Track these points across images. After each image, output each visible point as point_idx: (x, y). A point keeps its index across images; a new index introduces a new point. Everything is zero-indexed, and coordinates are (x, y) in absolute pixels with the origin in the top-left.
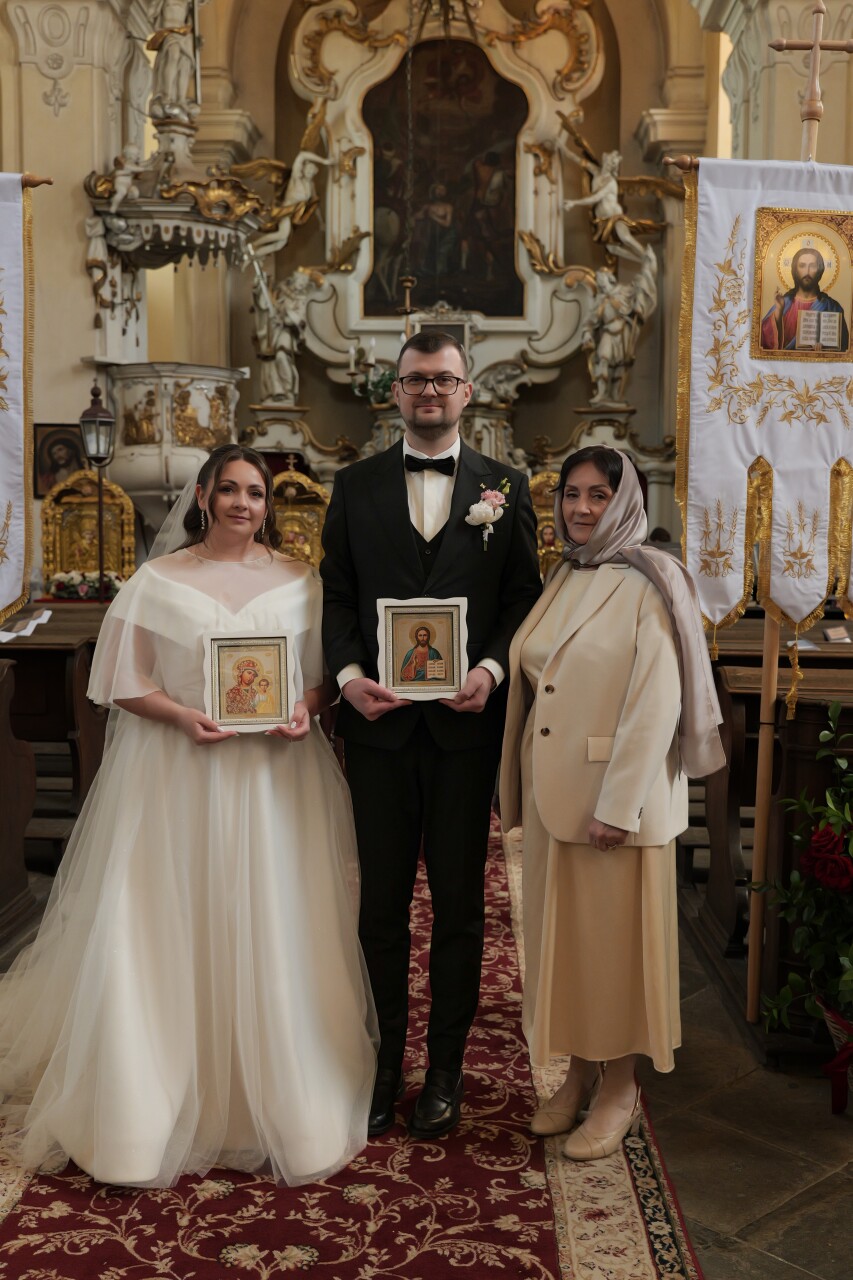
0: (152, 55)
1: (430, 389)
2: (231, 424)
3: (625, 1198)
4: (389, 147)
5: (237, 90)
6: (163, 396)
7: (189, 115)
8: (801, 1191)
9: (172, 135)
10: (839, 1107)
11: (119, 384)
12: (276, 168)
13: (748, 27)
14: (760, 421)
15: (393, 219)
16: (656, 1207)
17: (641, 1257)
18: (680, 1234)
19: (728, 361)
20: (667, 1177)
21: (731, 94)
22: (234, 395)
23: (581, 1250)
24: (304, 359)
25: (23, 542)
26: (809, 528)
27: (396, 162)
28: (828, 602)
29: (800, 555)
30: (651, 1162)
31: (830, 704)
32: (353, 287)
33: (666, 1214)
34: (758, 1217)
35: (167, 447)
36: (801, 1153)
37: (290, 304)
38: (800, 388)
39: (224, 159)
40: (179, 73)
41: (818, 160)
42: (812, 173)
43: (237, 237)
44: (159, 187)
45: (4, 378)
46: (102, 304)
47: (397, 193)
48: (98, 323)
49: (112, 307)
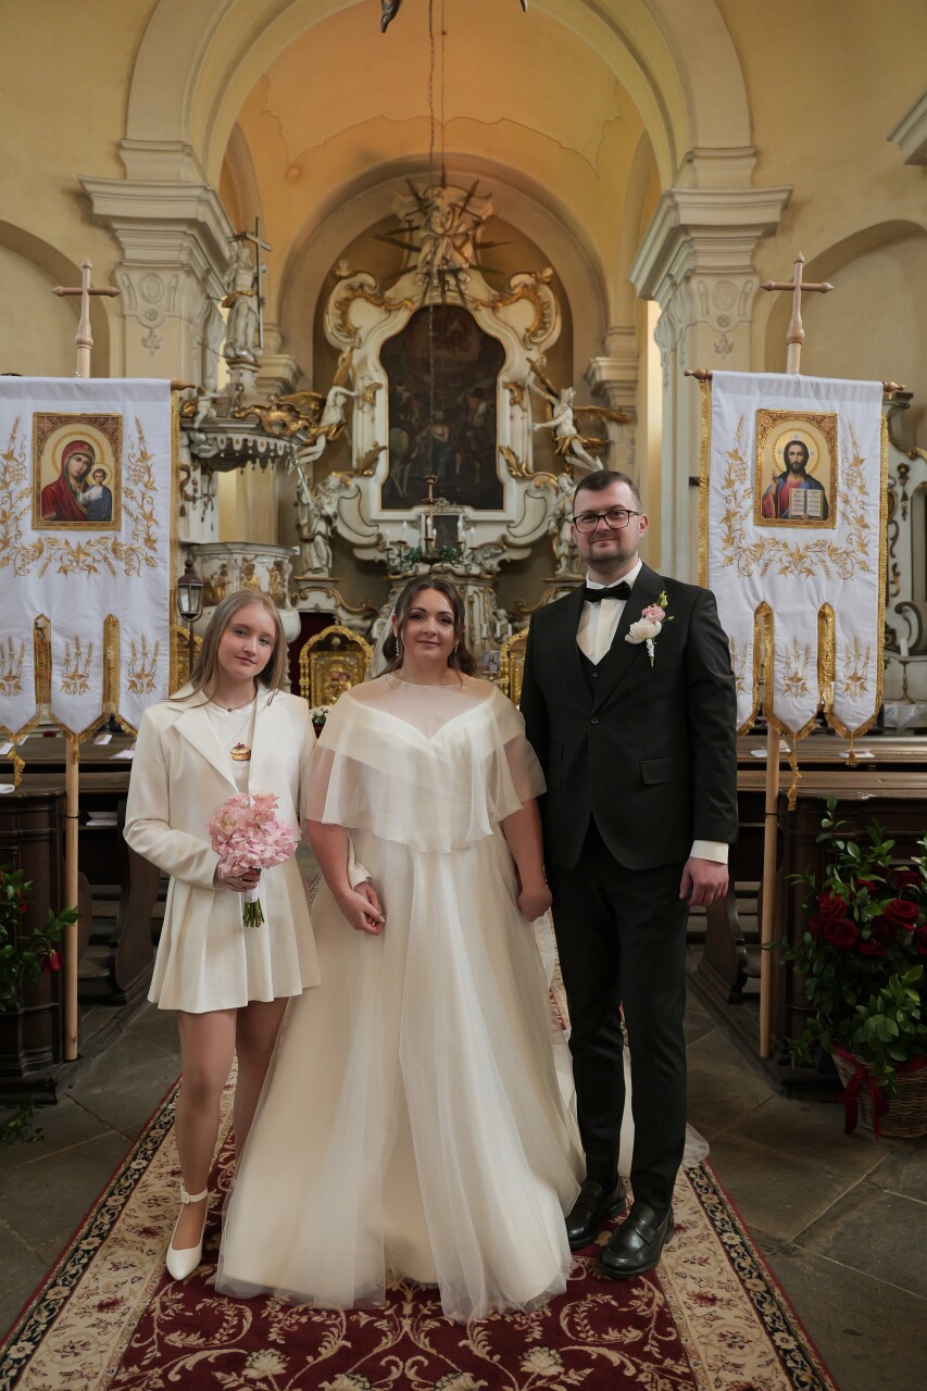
0: (225, 312)
1: (603, 525)
2: (286, 590)
3: (696, 1213)
4: (402, 385)
5: (284, 339)
6: (234, 568)
7: (254, 356)
8: (835, 1201)
9: (241, 371)
10: (851, 1126)
11: (199, 559)
12: (315, 398)
13: (674, 296)
14: (763, 575)
15: (404, 436)
16: (723, 1219)
17: (721, 1264)
18: (749, 1243)
19: (738, 527)
20: (725, 1193)
21: (660, 343)
22: (288, 567)
23: (673, 1263)
24: (335, 541)
25: (168, 674)
26: (802, 658)
27: (406, 395)
28: (820, 715)
29: (795, 679)
30: (709, 1180)
31: (825, 798)
32: (373, 487)
33: (733, 1225)
34: (808, 1225)
36: (827, 1167)
37: (325, 500)
38: (793, 549)
39: (278, 391)
40: (247, 325)
41: (803, 372)
42: (798, 383)
43: (291, 447)
44: (232, 409)
45: (155, 541)
46: (187, 498)
47: (406, 417)
48: (183, 512)
49: (194, 499)
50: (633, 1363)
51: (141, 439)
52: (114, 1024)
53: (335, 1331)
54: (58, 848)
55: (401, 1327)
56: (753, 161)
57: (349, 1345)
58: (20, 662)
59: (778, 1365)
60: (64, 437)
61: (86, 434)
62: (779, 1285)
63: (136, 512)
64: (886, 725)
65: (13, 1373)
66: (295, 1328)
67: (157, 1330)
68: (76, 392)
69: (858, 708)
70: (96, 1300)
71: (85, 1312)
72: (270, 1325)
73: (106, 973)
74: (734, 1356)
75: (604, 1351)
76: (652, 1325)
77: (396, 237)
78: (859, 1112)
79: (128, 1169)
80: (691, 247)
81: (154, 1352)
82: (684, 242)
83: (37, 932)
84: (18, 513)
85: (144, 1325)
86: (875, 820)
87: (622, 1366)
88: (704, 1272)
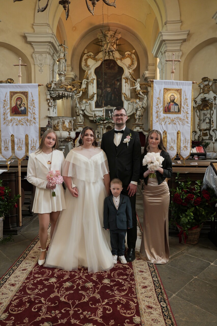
0: (58, 63)
1: (119, 117)
4: (99, 79)
5: (72, 68)
6: (60, 122)
7: (64, 73)
9: (61, 77)
10: (180, 241)
11: (52, 120)
12: (80, 82)
13: (162, 57)
14: (165, 124)
15: (100, 91)
17: (146, 266)
19: (159, 114)
21: (159, 68)
22: (73, 122)
23: (136, 265)
24: (85, 116)
26: (173, 143)
27: (101, 81)
28: (177, 155)
29: (172, 147)
31: (178, 173)
32: (93, 103)
35: (61, 131)
36: (174, 249)
37: (82, 106)
38: (172, 119)
39: (70, 81)
40: (63, 66)
41: (174, 80)
42: (173, 82)
43: (73, 94)
44: (59, 86)
45: (35, 119)
46: (49, 106)
47: (101, 86)
48: (49, 110)
49: (51, 107)
50: (124, 282)
51: (32, 97)
52: (30, 220)
53: (67, 275)
54: (17, 183)
55: (80, 275)
56: (181, 24)
57: (69, 277)
58: (8, 144)
59: (153, 283)
60: (16, 96)
61: (21, 96)
62: (157, 269)
63: (31, 112)
64: (207, 158)
65: (5, 280)
66: (60, 274)
67: (33, 274)
68: (18, 86)
69: (186, 153)
70: (22, 269)
71: (20, 271)
72: (55, 274)
73: (28, 209)
74: (144, 281)
75: (119, 280)
76: (129, 276)
77: (97, 43)
78: (182, 238)
79: (30, 246)
80: (166, 45)
81: (32, 278)
82: (164, 44)
83: (12, 199)
84: (7, 113)
85: (31, 273)
86: (189, 177)
87: (122, 282)
88: (142, 267)
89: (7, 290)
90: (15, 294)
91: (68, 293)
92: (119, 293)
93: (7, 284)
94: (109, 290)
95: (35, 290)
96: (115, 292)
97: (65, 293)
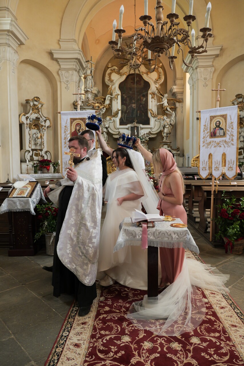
4: (124, 94)
7: (91, 90)
9: (88, 94)
12: (103, 98)
15: (125, 107)
27: (125, 97)
32: (118, 120)
37: (106, 123)
40: (89, 83)
47: (125, 102)
50: (219, 341)
55: (158, 331)
57: (145, 335)
65: (65, 339)
66: (131, 330)
67: (98, 330)
71: (78, 325)
72: (125, 329)
75: (211, 338)
81: (98, 335)
85: (94, 329)
87: (216, 342)
88: (232, 319)
89: (72, 354)
90: (84, 359)
91: (152, 357)
92: (219, 358)
93: (69, 344)
94: (205, 353)
95: (109, 354)
96: (213, 356)
97: (150, 357)
